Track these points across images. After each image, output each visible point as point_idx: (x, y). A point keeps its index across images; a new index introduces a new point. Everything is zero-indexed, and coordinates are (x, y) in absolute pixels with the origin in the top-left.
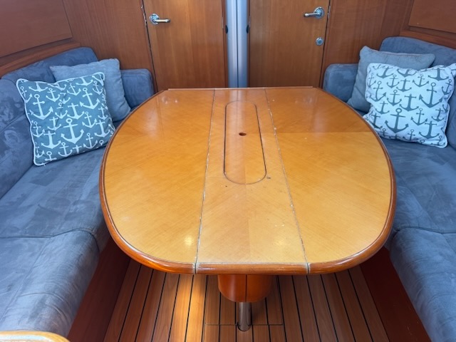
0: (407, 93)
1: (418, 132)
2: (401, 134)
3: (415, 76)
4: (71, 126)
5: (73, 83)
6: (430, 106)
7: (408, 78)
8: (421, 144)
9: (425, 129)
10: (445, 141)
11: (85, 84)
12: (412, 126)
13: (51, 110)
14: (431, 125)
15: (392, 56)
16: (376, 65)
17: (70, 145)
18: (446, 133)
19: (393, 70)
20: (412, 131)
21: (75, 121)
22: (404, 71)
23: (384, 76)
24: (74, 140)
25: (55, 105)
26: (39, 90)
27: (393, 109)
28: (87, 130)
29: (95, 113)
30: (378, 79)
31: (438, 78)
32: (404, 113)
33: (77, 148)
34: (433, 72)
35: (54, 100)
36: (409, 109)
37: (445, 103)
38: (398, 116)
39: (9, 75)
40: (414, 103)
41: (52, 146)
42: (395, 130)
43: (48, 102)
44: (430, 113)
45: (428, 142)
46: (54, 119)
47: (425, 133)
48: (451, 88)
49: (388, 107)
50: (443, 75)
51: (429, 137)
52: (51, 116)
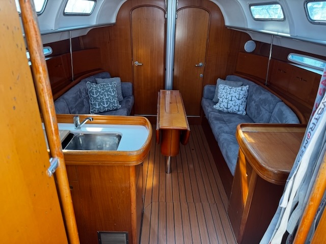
0: (231, 95)
1: (235, 109)
2: (229, 110)
3: (234, 89)
4: (105, 100)
5: (106, 85)
6: (239, 99)
7: (232, 90)
8: (237, 114)
9: (237, 108)
10: (245, 112)
11: (110, 85)
12: (233, 106)
13: (98, 94)
14: (239, 106)
15: (228, 82)
16: (222, 85)
17: (104, 107)
18: (246, 110)
19: (227, 87)
20: (233, 108)
21: (106, 99)
22: (230, 87)
23: (224, 89)
24: (106, 106)
25: (100, 92)
26: (95, 86)
27: (226, 101)
28: (111, 102)
29: (114, 97)
30: (222, 90)
31: (242, 90)
32: (230, 102)
33: (106, 109)
34: (240, 88)
35: (100, 90)
36: (231, 100)
37: (244, 99)
38: (228, 103)
39: (84, 80)
40: (233, 99)
41: (97, 107)
42: (227, 108)
43: (97, 91)
44: (239, 102)
45: (239, 113)
46: (99, 97)
47: (238, 109)
48: (246, 94)
49: (224, 100)
50: (243, 89)
51: (239, 111)
52: (98, 96)
